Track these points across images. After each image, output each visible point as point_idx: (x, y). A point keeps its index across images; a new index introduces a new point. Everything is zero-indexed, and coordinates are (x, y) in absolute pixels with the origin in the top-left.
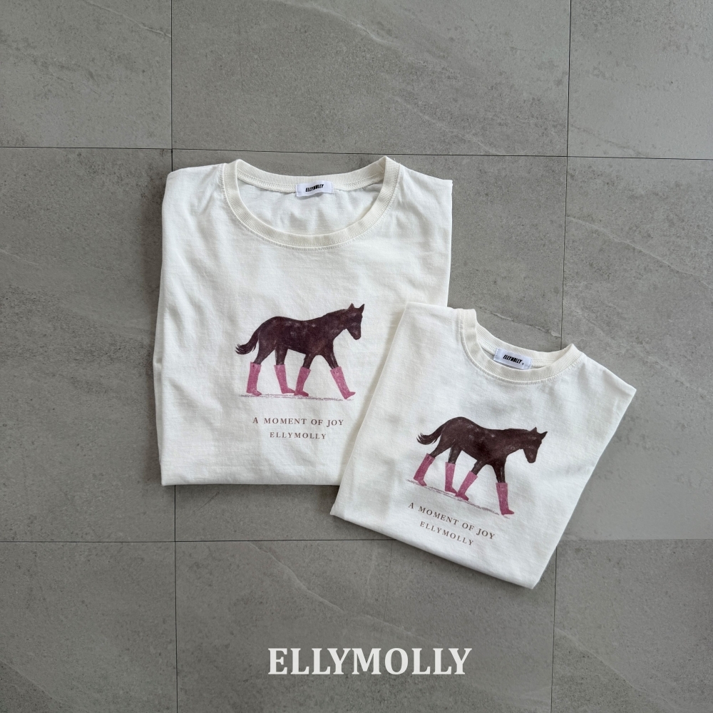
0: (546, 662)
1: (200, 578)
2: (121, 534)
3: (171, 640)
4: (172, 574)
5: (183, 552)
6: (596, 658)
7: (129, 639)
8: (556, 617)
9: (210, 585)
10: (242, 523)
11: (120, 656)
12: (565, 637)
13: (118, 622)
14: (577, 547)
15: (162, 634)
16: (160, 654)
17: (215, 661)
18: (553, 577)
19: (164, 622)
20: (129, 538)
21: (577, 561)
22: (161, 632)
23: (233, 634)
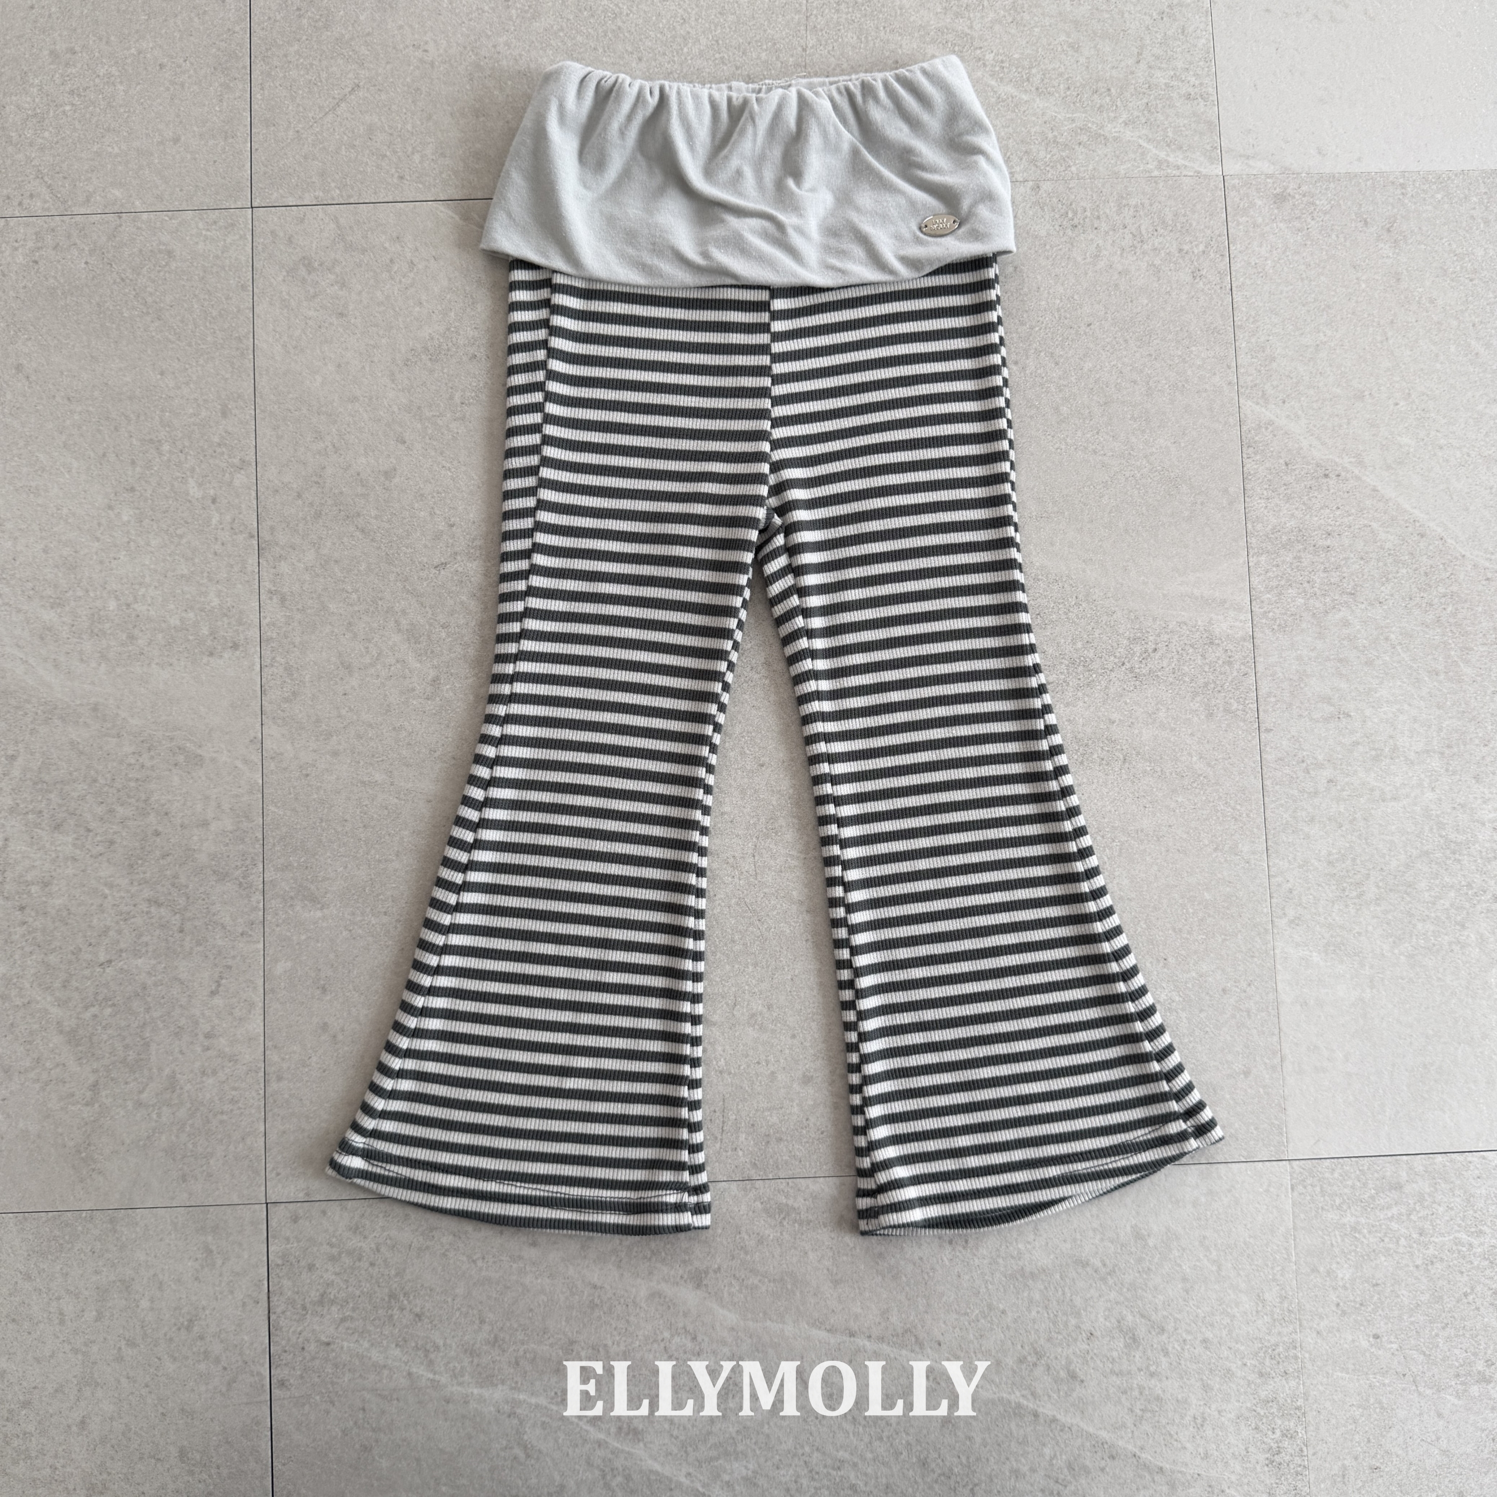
0: (1226, 491)
1: (315, 296)
2: (117, 193)
3: (243, 461)
4: (244, 288)
5: (272, 232)
6: (1358, 478)
7: (133, 463)
8: (1242, 370)
9: (341, 315)
10: (417, 158)
11: (110, 507)
12: (1271, 423)
13: (107, 418)
14: (1278, 190)
15: (219, 445)
16: (214, 501)
17: (359, 515)
18: (1223, 265)
19: (224, 414)
20: (137, 203)
21: (1281, 225)
22: (216, 439)
23: (405, 442)
